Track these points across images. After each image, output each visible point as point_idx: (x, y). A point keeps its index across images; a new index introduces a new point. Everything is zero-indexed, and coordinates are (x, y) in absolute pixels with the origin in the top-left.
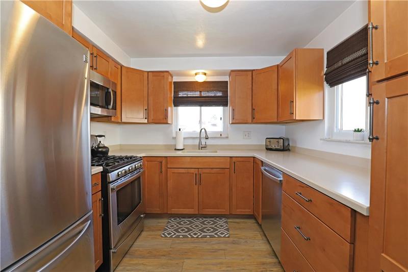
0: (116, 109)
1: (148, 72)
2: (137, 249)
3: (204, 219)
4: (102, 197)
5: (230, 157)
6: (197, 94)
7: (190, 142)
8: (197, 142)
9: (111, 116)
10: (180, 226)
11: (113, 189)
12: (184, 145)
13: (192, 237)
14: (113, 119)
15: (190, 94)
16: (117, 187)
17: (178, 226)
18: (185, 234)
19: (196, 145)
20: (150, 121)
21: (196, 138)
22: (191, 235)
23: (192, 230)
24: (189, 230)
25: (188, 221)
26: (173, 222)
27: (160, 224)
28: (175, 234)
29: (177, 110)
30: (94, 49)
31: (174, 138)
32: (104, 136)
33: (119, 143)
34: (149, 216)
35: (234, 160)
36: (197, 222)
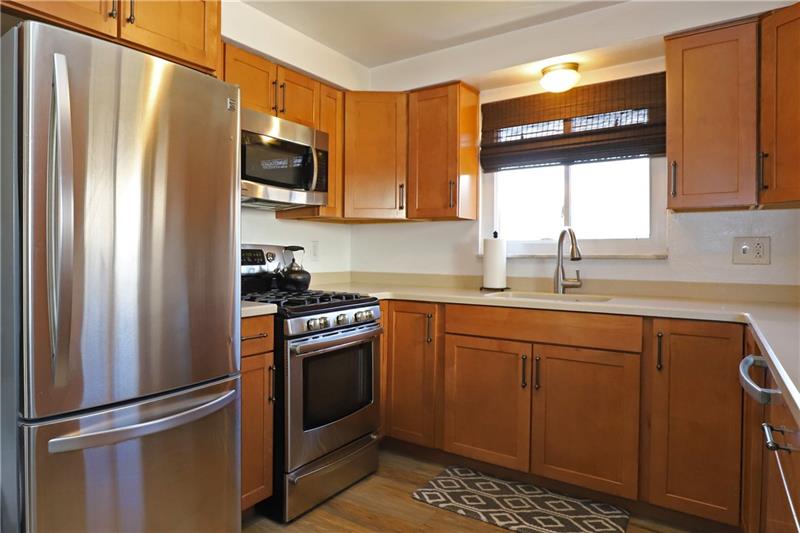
0: (326, 190)
1: (409, 93)
2: (348, 501)
3: (550, 495)
4: (275, 363)
5: (643, 317)
6: (556, 128)
7: (529, 271)
8: (550, 270)
9: (318, 206)
10: (469, 489)
11: (293, 352)
12: (508, 279)
13: (491, 522)
14: (322, 213)
15: (531, 131)
16: (304, 350)
17: (463, 487)
18: (474, 509)
19: (547, 279)
20: (414, 214)
21: (550, 257)
22: (489, 518)
23: (498, 507)
24: (490, 504)
25: (498, 485)
26: (456, 477)
27: (419, 472)
28: (448, 501)
29: (493, 179)
30: (281, 72)
31: (481, 259)
32: (302, 249)
33: (348, 269)
34: (395, 445)
35: (658, 327)
36: (525, 496)
